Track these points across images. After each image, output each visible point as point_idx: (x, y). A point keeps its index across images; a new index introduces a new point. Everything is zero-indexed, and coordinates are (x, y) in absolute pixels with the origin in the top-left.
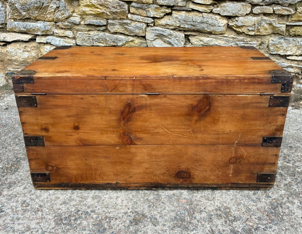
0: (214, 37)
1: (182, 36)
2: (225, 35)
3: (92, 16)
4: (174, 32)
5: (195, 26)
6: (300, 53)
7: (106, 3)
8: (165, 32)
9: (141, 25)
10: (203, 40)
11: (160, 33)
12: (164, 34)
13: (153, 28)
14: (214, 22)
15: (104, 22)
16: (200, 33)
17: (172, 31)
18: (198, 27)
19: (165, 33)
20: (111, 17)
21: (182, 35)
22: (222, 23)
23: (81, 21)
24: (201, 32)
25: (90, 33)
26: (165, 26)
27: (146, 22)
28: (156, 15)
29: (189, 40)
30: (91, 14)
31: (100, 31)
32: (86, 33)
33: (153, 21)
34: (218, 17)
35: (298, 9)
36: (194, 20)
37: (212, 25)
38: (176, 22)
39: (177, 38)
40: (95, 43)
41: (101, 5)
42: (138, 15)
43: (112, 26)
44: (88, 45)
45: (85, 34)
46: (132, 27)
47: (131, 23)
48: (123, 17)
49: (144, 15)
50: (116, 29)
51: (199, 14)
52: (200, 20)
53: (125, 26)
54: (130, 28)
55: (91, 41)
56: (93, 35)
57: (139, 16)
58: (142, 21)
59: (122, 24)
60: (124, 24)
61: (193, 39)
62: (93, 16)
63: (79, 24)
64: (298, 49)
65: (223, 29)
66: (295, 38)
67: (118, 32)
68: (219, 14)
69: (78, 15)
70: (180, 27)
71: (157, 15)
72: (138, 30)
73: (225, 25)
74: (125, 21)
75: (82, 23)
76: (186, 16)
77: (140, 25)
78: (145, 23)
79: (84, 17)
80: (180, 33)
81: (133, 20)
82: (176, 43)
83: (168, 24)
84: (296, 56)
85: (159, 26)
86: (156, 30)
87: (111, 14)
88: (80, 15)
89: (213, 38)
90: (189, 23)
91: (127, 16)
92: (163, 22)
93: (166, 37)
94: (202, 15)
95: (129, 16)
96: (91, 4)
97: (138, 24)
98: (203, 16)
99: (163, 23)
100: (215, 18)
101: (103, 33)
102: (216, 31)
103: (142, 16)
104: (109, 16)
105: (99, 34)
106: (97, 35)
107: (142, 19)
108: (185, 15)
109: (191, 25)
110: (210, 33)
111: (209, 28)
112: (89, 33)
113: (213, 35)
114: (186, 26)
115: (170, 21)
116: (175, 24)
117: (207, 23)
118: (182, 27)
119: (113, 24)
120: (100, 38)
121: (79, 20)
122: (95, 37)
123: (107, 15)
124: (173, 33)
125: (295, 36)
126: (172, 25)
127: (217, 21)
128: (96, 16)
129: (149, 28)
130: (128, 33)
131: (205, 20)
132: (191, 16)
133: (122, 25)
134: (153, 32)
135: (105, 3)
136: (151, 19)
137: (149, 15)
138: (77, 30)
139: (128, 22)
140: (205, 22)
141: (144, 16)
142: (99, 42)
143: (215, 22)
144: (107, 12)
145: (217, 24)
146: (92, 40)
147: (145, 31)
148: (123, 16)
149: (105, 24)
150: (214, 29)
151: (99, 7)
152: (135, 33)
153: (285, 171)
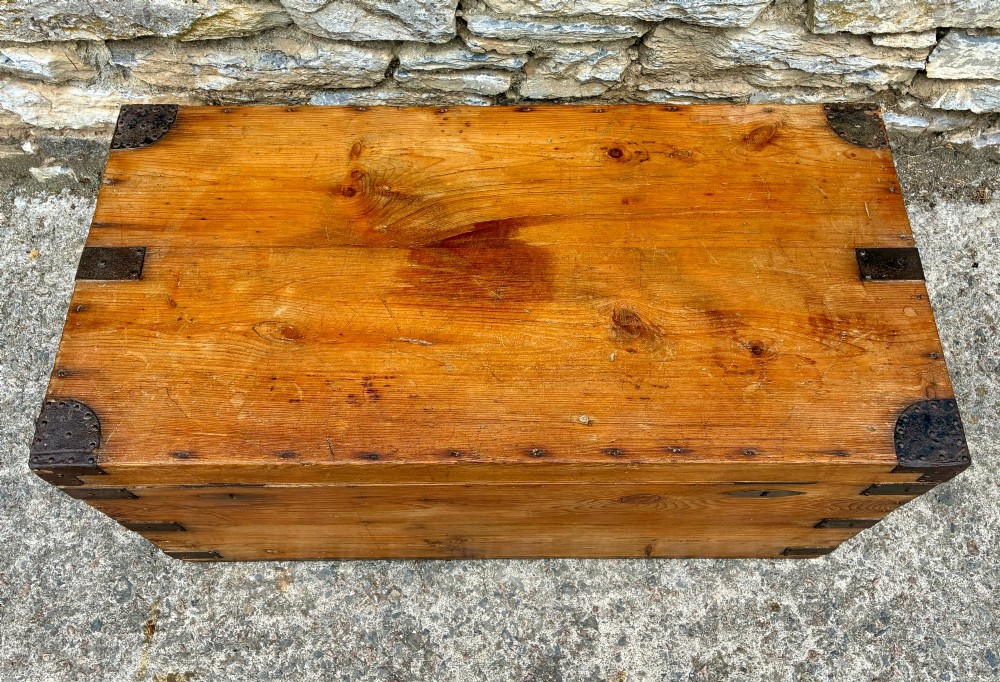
6: (929, 25)
64: (926, 14)
82: (422, 18)
84: (914, 33)
122: (42, 10)
142: (70, 29)
153: (802, 597)
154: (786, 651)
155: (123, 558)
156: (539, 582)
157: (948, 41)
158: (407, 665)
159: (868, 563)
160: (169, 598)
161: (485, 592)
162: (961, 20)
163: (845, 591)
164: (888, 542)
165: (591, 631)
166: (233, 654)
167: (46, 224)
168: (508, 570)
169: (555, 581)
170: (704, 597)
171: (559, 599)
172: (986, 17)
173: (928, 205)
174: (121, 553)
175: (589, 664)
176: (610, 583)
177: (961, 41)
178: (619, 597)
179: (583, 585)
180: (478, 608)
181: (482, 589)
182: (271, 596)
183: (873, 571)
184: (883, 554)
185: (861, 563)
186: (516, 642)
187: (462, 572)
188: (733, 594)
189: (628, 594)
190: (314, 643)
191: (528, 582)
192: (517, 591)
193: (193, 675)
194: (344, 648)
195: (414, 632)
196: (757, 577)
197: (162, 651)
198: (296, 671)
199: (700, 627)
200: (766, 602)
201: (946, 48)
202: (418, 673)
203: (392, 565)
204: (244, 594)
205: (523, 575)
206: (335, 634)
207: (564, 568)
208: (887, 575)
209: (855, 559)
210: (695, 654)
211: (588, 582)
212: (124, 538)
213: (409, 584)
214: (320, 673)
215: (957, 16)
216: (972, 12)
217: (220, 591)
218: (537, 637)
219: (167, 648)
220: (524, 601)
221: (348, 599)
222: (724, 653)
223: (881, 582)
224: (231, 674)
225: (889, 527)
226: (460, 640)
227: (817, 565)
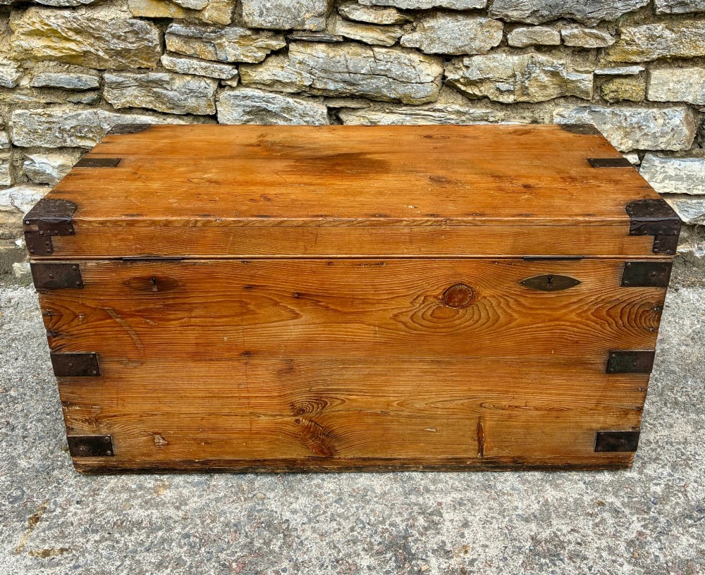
0: (409, 112)
1: (320, 112)
2: (438, 106)
3: (52, 64)
4: (299, 103)
5: (354, 84)
6: (630, 145)
7: (93, 26)
8: (273, 104)
9: (203, 84)
10: (379, 122)
11: (258, 107)
12: (271, 107)
13: (237, 92)
14: (405, 72)
15: (91, 80)
16: (368, 101)
17: (291, 100)
18: (363, 87)
19: (273, 106)
20: (111, 64)
21: (320, 109)
22: (428, 75)
23: (20, 78)
24: (372, 101)
25: (52, 113)
26: (272, 85)
27: (216, 75)
28: (242, 57)
29: (340, 121)
30: (50, 58)
31: (81, 106)
32: (39, 111)
33: (236, 72)
34: (415, 57)
35: (622, 33)
36: (352, 69)
37: (400, 80)
38: (301, 74)
39: (308, 119)
40: (68, 140)
41: (77, 32)
42: (190, 57)
43: (115, 91)
44: (47, 146)
45: (37, 114)
46: (175, 90)
47: (172, 79)
48: (146, 64)
49: (210, 57)
50: (129, 99)
51: (363, 50)
52: (368, 68)
53: (155, 89)
54: (171, 94)
55: (57, 134)
56: (62, 117)
57: (195, 61)
58: (204, 74)
59: (146, 84)
60: (150, 84)
61: (351, 118)
62: (55, 63)
63: (16, 87)
64: (625, 136)
65: (431, 89)
66: (617, 109)
67: (136, 106)
68: (419, 50)
69: (9, 59)
70: (315, 88)
71: (247, 56)
72: (193, 99)
73: (435, 78)
74: (154, 76)
75: (25, 82)
76: (328, 56)
77: (197, 84)
78: (213, 79)
79: (28, 64)
80: (315, 105)
81: (177, 73)
83: (280, 82)
84: (622, 152)
85: (254, 86)
86: (245, 97)
87: (110, 57)
88: (15, 59)
89: (406, 114)
90: (339, 76)
91: (160, 60)
92: (264, 74)
93: (275, 115)
94: (372, 53)
95: (166, 60)
96: (46, 27)
97: (194, 84)
98: (375, 57)
99: (265, 79)
100: (409, 60)
101: (91, 110)
102: (412, 96)
103: (202, 60)
104: (106, 61)
105: (80, 114)
106: (73, 117)
107: (202, 68)
108: (325, 54)
109: (344, 82)
110: (398, 102)
111: (394, 90)
112: (48, 112)
113: (404, 108)
114: (331, 86)
115: (283, 72)
116: (299, 79)
117: (386, 76)
118: (320, 87)
119: (119, 86)
120: (84, 126)
121: (15, 76)
122: (68, 122)
123: (99, 58)
124: (296, 104)
125: (618, 102)
126: (292, 82)
127: (414, 68)
128: (66, 63)
129: (225, 94)
130: (164, 107)
131: (382, 68)
132: (342, 58)
133: (148, 86)
134: (238, 103)
135: (91, 25)
136: (231, 67)
137: (222, 56)
138: (10, 105)
139: (164, 79)
140: (382, 73)
141: (210, 61)
142: (81, 137)
143: (410, 73)
144: (97, 50)
145: (413, 76)
146: (59, 133)
147: (216, 101)
148: (148, 60)
149: (97, 85)
150: (407, 92)
151: (73, 38)
152: (185, 107)
153: (623, 497)
154: (616, 531)
155: (21, 476)
156: (388, 487)
157: (647, 161)
158: (267, 543)
159: (676, 475)
160: (57, 499)
161: (341, 494)
162: (650, 143)
163: (660, 493)
164: (691, 462)
165: (436, 518)
166: (107, 536)
167: (12, 301)
168: (361, 479)
169: (403, 487)
170: (536, 497)
171: (407, 498)
172: (665, 140)
173: (673, 290)
174: (21, 473)
175: (436, 540)
176: (452, 488)
177: (655, 159)
178: (460, 496)
179: (428, 491)
180: (334, 504)
181: (337, 491)
182: (149, 497)
183: (683, 480)
184: (688, 469)
185: (670, 475)
186: (368, 526)
187: (321, 482)
188: (561, 494)
189: (468, 494)
190: (183, 528)
191: (379, 487)
192: (369, 493)
193: (67, 550)
194: (210, 532)
195: (275, 522)
196: (581, 485)
197: (42, 534)
198: (163, 548)
199: (535, 516)
200: (592, 501)
201: (647, 165)
202: (277, 549)
203: (259, 479)
204: (125, 496)
205: (375, 483)
206: (203, 523)
207: (410, 478)
208: (695, 482)
209: (665, 473)
210: (533, 533)
211: (432, 488)
212: (26, 464)
213: (273, 490)
214: (185, 548)
215: (646, 140)
216: (654, 136)
217: (103, 495)
218: (388, 523)
219: (47, 532)
220: (375, 499)
221: (217, 500)
222: (559, 533)
223: (691, 486)
224: (103, 549)
225: (689, 453)
226: (317, 525)
227: (633, 478)
